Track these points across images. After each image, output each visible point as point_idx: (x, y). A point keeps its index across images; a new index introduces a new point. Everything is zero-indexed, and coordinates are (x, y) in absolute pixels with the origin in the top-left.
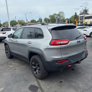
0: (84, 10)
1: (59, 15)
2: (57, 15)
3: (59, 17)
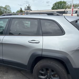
0: (27, 7)
1: (5, 8)
2: (4, 8)
3: (5, 10)
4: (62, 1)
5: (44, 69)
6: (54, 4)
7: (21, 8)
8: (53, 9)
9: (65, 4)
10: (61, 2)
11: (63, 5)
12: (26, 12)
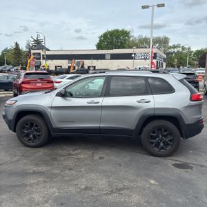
0: (34, 41)
5: (156, 130)
6: (101, 37)
7: (16, 43)
8: (99, 46)
9: (128, 37)
10: (117, 31)
11: (121, 38)
12: (34, 54)
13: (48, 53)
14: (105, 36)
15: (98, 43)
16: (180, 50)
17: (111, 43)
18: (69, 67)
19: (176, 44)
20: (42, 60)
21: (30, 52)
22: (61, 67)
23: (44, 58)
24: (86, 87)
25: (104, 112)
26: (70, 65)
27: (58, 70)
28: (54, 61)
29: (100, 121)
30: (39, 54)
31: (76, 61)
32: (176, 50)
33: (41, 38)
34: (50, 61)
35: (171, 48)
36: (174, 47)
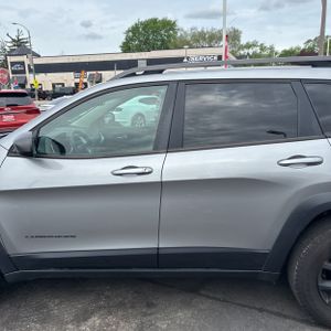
0: (14, 40)
4: (160, 18)
6: (129, 31)
8: (126, 48)
9: (173, 30)
10: (154, 21)
11: (163, 32)
12: (13, 64)
13: (37, 61)
14: (135, 29)
15: (124, 43)
16: (258, 50)
17: (146, 42)
18: (77, 84)
19: (251, 41)
20: (27, 74)
21: (6, 61)
22: (63, 84)
23: (30, 71)
24: (107, 119)
25: (170, 202)
26: (78, 81)
27: (56, 90)
28: (49, 74)
29: (158, 232)
30: (23, 63)
31: (88, 73)
32: (251, 51)
33: (24, 36)
34: (43, 75)
35: (242, 47)
36: (248, 46)
